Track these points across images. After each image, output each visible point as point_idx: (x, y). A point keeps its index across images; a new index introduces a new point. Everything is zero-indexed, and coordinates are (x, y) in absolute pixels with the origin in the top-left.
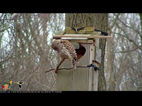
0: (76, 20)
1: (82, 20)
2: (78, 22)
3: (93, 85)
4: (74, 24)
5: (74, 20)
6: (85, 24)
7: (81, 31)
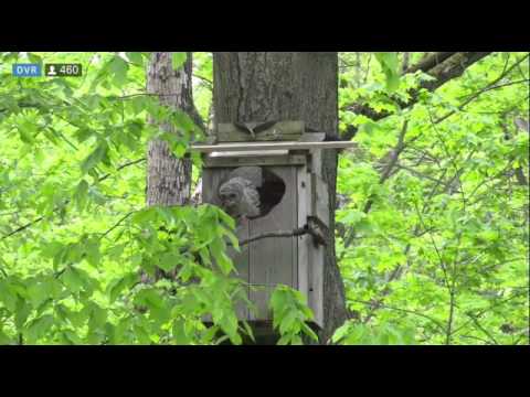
0: (248, 102)
1: (265, 102)
2: (255, 107)
3: (311, 290)
4: (242, 112)
5: (243, 104)
6: (276, 112)
7: (265, 133)
